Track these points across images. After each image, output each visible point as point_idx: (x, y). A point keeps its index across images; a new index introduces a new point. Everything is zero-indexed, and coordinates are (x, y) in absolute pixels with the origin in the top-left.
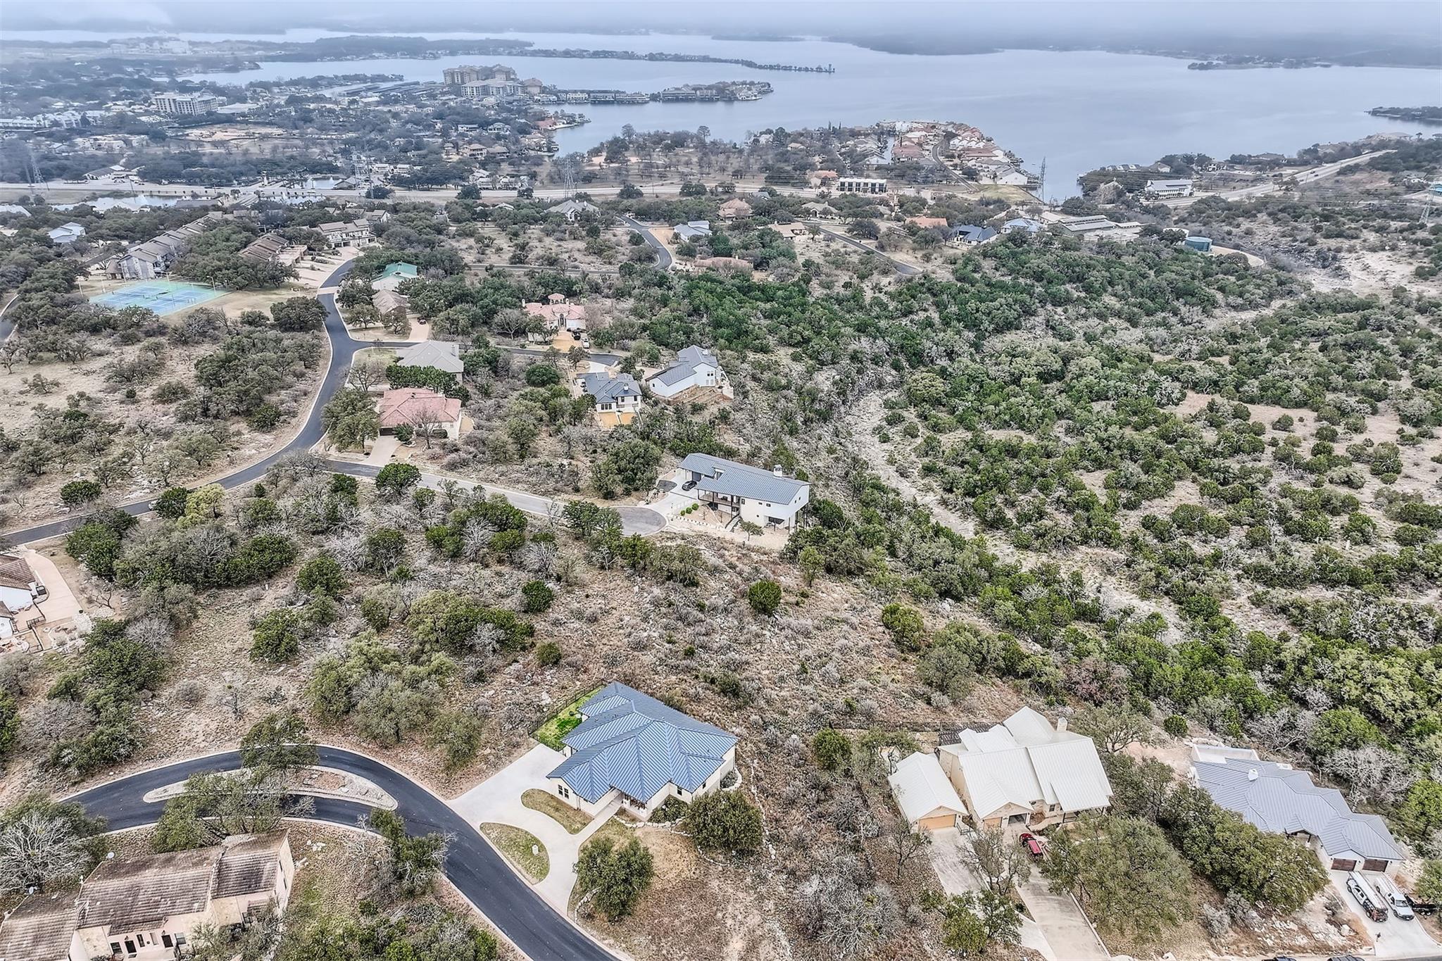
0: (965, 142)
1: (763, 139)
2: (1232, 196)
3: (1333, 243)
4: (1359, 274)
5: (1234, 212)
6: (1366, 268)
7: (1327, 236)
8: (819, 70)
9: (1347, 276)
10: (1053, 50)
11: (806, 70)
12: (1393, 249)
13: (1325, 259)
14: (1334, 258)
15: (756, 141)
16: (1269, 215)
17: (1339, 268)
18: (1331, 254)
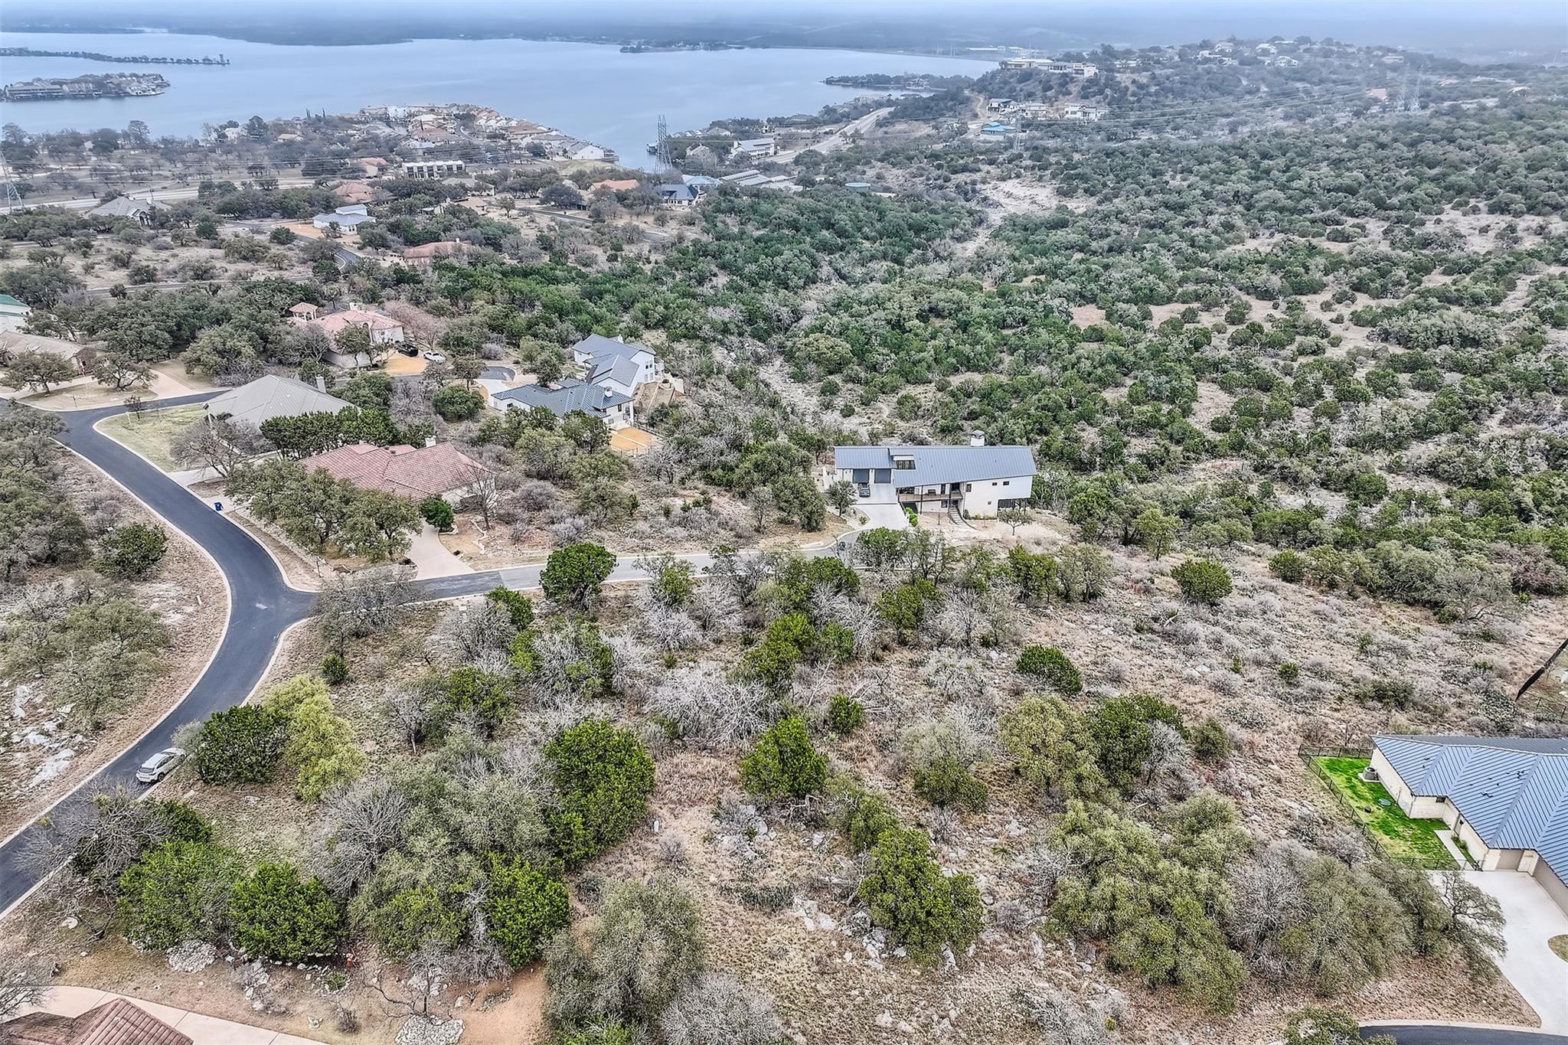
0: (492, 122)
1: (231, 134)
2: (824, 148)
3: (962, 178)
4: (1008, 201)
5: (847, 161)
6: (1009, 195)
7: (955, 172)
8: (207, 61)
9: (997, 205)
10: (465, 38)
11: (189, 62)
12: (1018, 176)
13: (966, 194)
14: (974, 191)
15: (222, 136)
16: (881, 160)
17: (985, 199)
18: (969, 187)
